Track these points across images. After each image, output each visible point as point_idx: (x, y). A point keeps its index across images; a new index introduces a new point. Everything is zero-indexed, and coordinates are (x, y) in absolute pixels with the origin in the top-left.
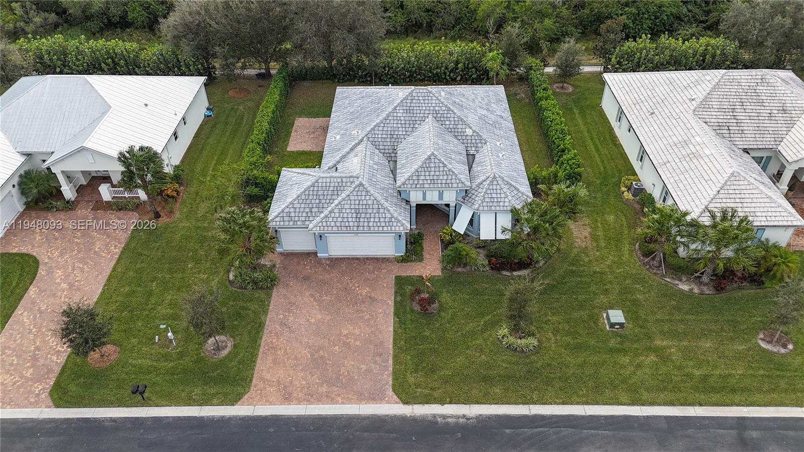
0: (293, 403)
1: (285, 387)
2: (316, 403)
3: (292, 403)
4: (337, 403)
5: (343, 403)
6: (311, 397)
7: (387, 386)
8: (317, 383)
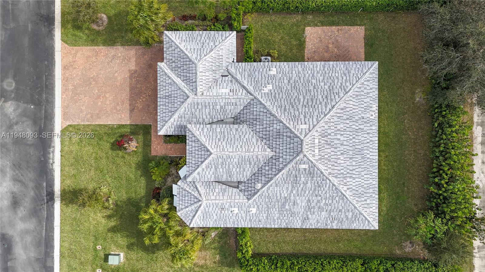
1: (72, 66)
3: (62, 71)
4: (62, 95)
5: (62, 98)
6: (65, 80)
7: (72, 121)
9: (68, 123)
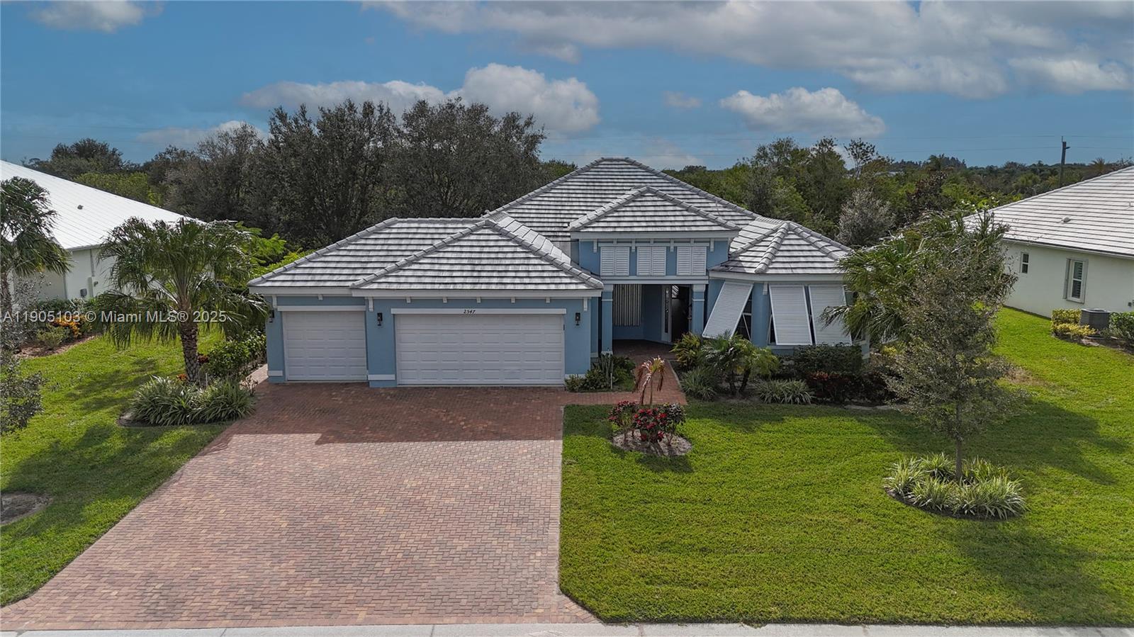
1: (168, 586)
4: (348, 621)
7: (541, 583)
8: (288, 577)
9: (553, 597)
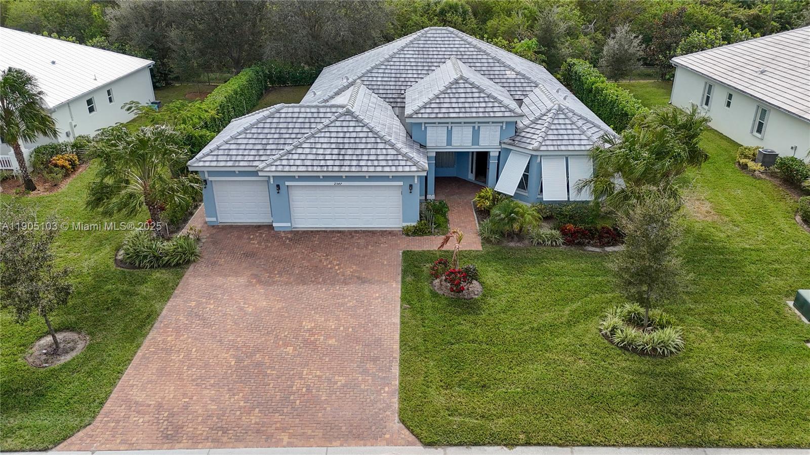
0: (182, 445)
1: (172, 415)
2: (231, 445)
3: (178, 445)
4: (278, 444)
5: (290, 445)
7: (388, 413)
9: (395, 424)
